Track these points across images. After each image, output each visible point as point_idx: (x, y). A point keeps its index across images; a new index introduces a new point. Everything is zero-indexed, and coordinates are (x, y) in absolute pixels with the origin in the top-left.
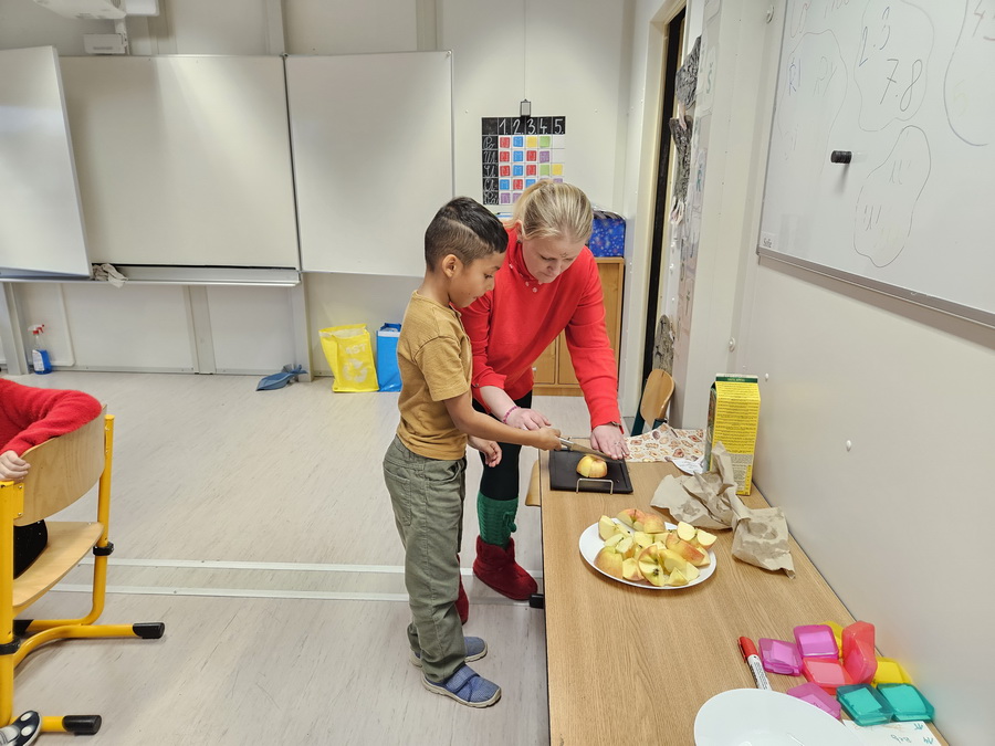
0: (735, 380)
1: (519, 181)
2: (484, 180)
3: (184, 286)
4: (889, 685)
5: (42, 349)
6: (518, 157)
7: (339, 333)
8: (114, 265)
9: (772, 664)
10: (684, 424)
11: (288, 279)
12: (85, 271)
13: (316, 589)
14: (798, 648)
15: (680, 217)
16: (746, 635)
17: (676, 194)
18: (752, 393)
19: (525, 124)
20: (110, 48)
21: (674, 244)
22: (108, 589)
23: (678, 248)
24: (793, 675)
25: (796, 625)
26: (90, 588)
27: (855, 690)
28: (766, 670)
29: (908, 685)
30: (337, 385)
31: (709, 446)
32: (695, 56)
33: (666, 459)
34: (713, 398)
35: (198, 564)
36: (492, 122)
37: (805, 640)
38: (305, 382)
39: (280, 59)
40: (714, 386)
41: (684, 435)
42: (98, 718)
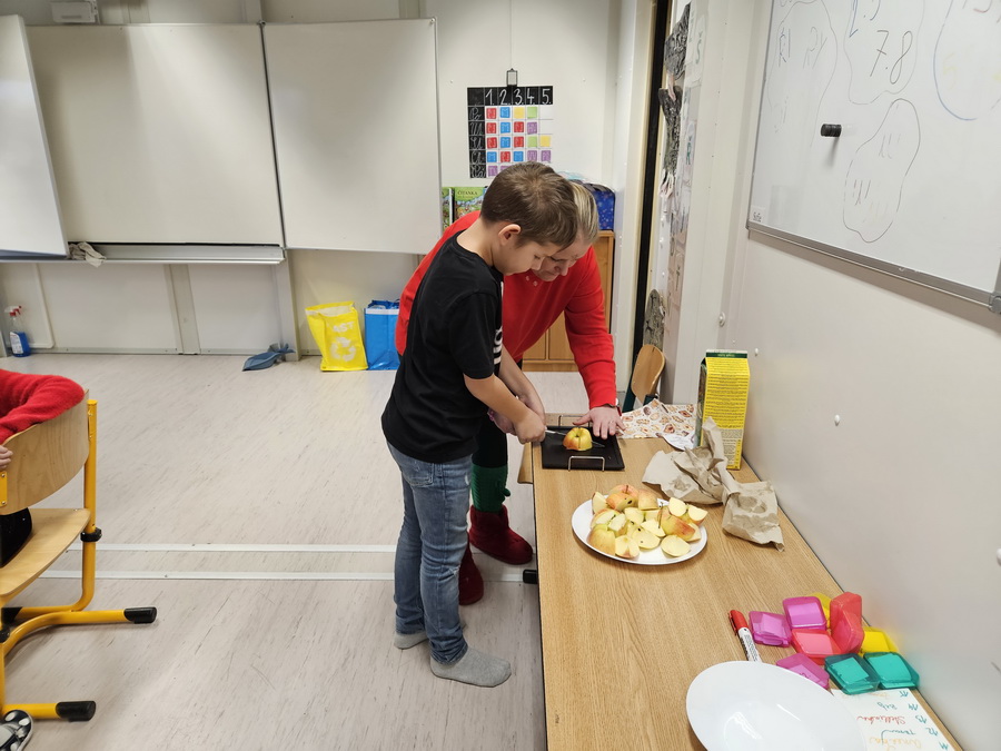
0: (725, 355)
1: (506, 153)
2: (471, 153)
3: (165, 265)
4: (875, 654)
5: (21, 330)
6: (505, 128)
7: (326, 311)
8: (91, 244)
9: (762, 636)
10: (674, 400)
11: (272, 255)
12: (62, 250)
13: (309, 570)
14: (787, 620)
15: (670, 190)
16: (736, 609)
17: (665, 166)
18: (742, 368)
19: (512, 94)
20: (79, 17)
21: (663, 218)
22: (97, 574)
23: (668, 221)
24: (782, 646)
25: (785, 598)
26: (79, 574)
27: (843, 659)
28: (756, 642)
29: (894, 654)
30: (325, 364)
31: (700, 421)
32: (684, 25)
33: (657, 434)
34: (703, 374)
35: (188, 547)
36: (478, 92)
37: (794, 612)
38: (293, 361)
39: (258, 28)
40: (704, 362)
41: (674, 410)
42: (92, 704)
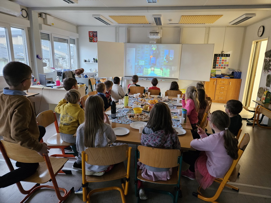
1: (220, 65)
2: (213, 64)
19: (222, 55)
36: (216, 55)
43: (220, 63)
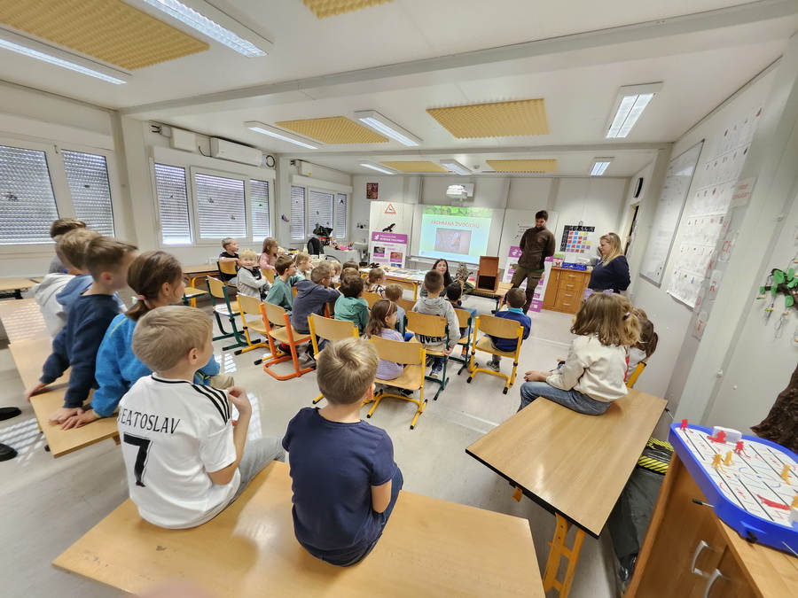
1: (574, 245)
2: (562, 244)
19: (580, 228)
36: (568, 227)
43: (575, 242)
